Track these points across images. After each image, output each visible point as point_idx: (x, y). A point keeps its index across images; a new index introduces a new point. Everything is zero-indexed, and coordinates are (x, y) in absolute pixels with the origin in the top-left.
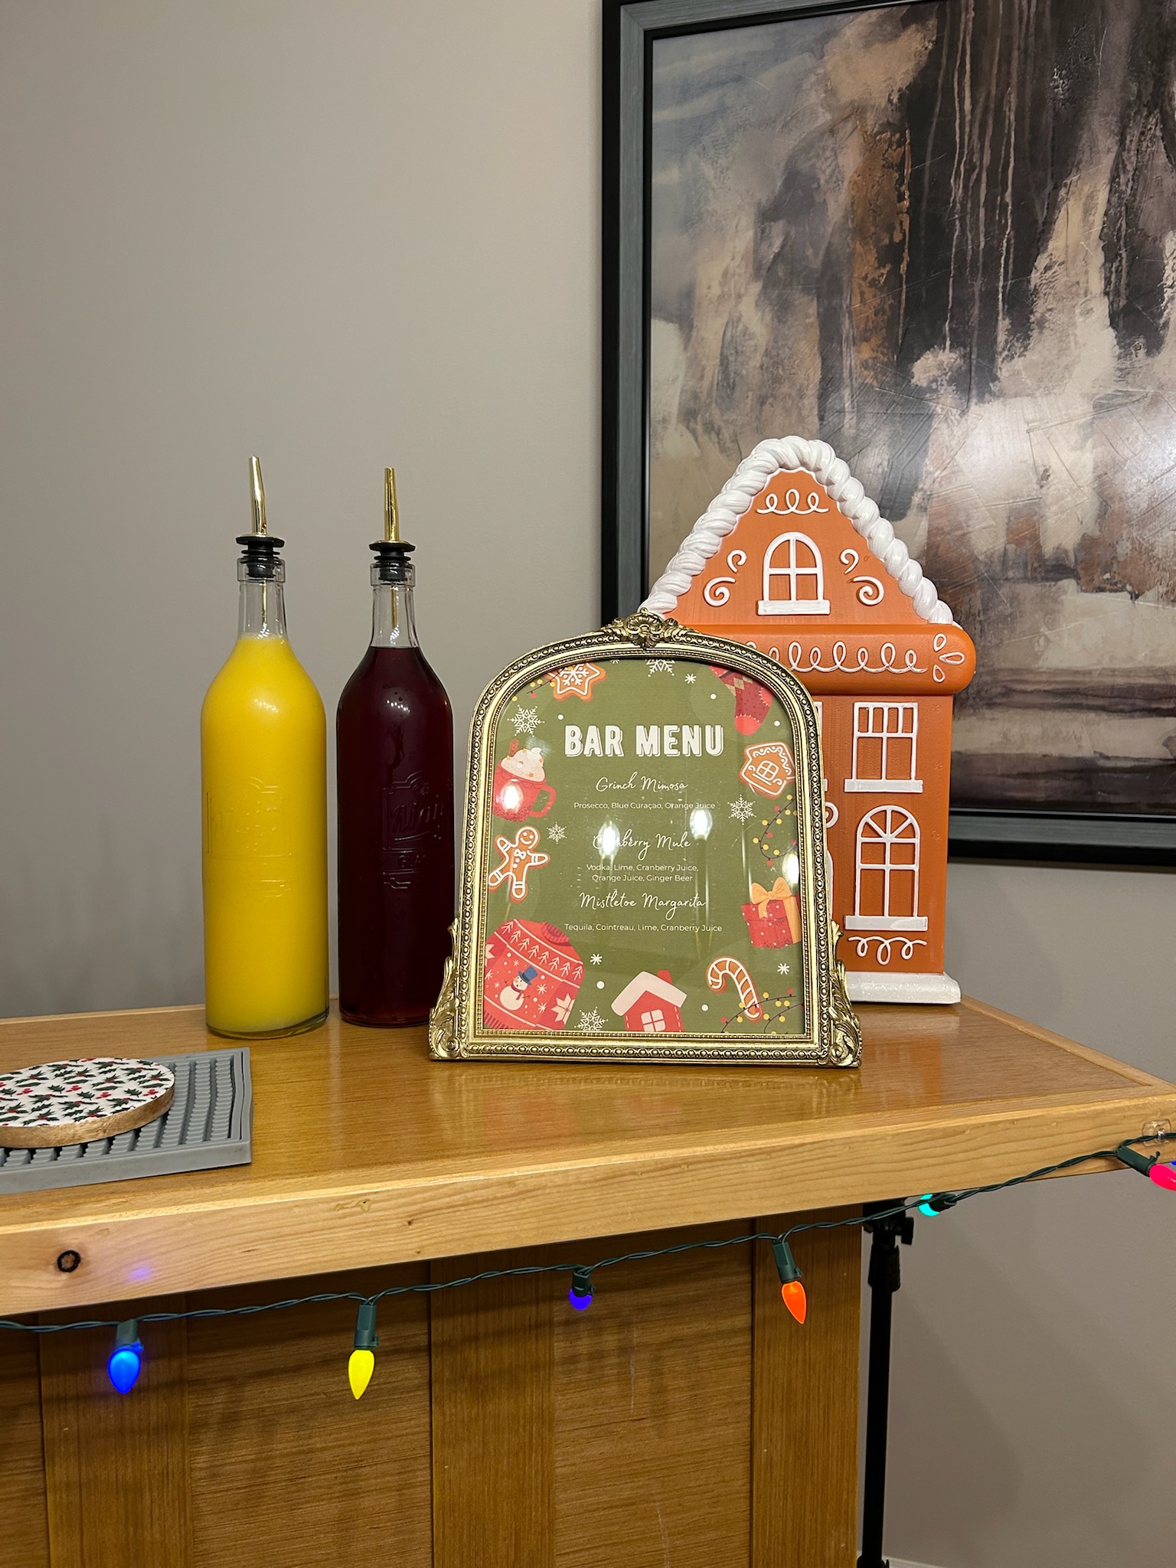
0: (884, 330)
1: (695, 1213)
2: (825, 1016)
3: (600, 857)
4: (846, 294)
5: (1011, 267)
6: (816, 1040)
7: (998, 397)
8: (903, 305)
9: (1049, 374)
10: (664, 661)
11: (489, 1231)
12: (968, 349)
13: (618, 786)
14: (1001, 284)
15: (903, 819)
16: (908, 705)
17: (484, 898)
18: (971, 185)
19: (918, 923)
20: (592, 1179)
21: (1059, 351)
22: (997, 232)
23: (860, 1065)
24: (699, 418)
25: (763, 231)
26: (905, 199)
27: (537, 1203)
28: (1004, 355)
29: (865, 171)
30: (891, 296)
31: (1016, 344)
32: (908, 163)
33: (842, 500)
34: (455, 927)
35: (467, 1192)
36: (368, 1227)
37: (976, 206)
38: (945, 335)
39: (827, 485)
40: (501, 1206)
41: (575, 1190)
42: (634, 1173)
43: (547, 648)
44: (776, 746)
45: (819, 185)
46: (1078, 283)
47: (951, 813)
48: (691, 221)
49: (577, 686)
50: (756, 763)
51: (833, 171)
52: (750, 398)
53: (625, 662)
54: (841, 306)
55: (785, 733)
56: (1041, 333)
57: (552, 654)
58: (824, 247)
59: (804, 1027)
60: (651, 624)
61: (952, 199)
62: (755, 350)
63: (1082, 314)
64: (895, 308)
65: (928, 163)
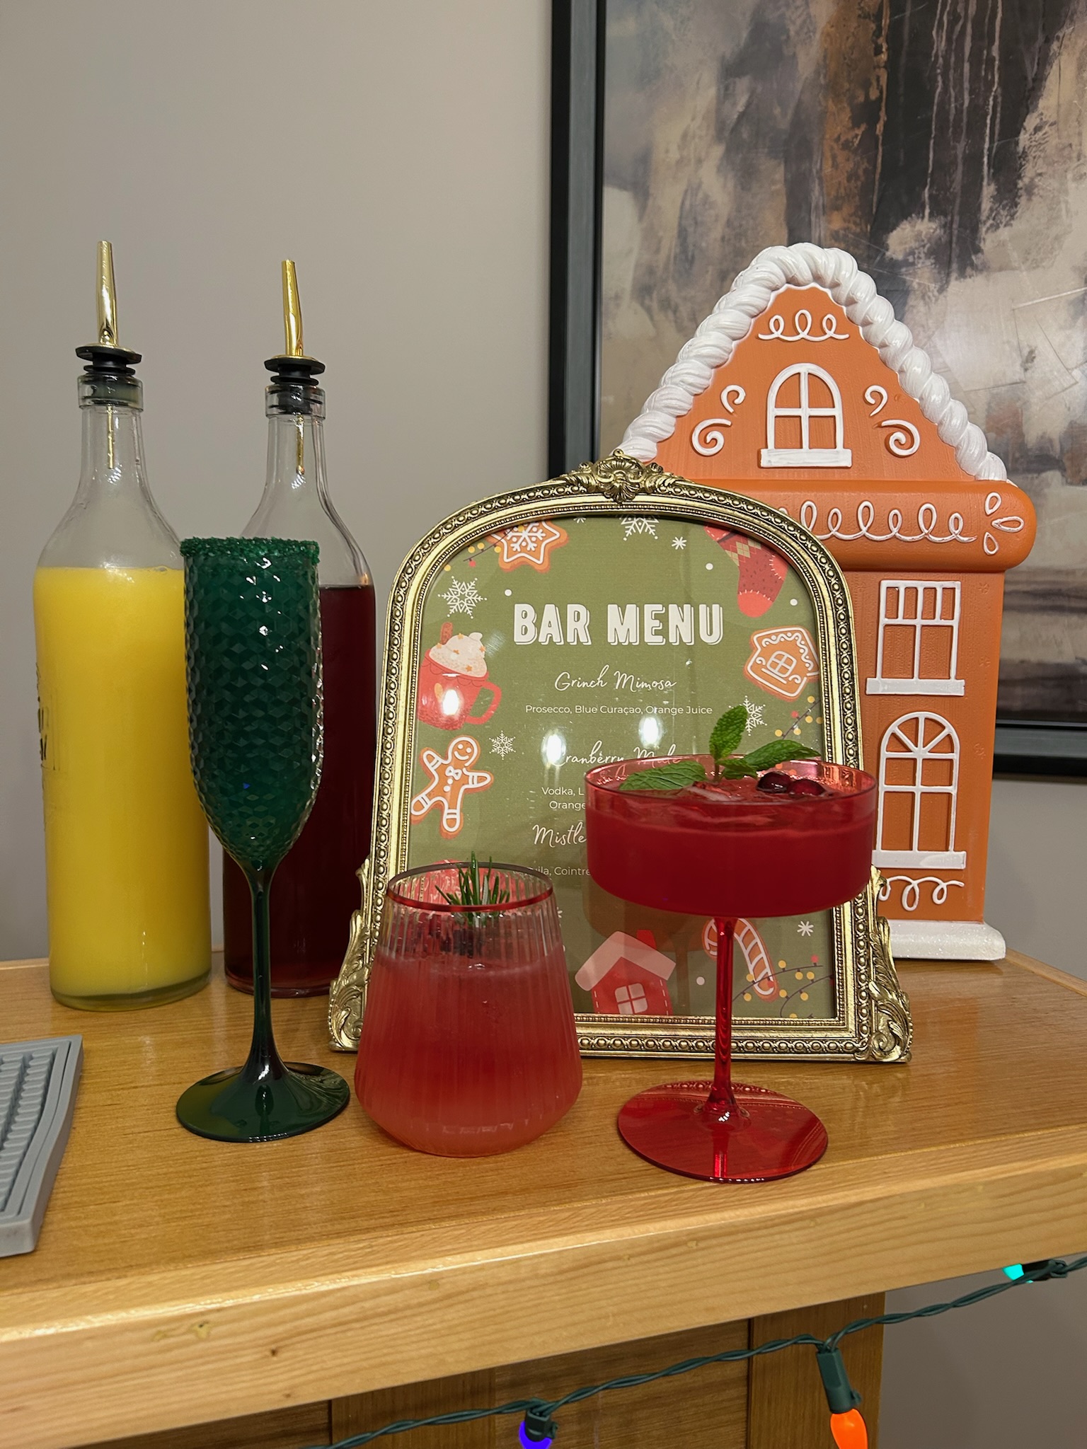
0: (857, 198)
1: (707, 1310)
2: (864, 994)
3: (544, 767)
4: (816, 157)
5: (997, 127)
6: (852, 1027)
7: (981, 271)
8: (879, 170)
9: (1037, 244)
10: (644, 520)
11: (399, 1357)
12: (949, 218)
13: (584, 684)
14: (986, 146)
15: (939, 728)
16: (948, 584)
17: (405, 832)
18: (954, 37)
19: (954, 859)
20: (555, 1270)
21: (1049, 220)
22: (983, 89)
23: (909, 1059)
24: (655, 295)
25: (727, 88)
26: (882, 52)
27: (474, 1310)
28: (988, 224)
29: (839, 22)
30: (865, 160)
31: (1002, 212)
32: (886, 12)
33: (866, 323)
34: (366, 871)
35: (365, 1300)
36: (208, 1363)
37: (960, 60)
38: (924, 202)
39: (847, 305)
40: (419, 1318)
41: (529, 1288)
42: (619, 1258)
43: (490, 501)
44: (793, 632)
45: (788, 37)
46: (1070, 145)
47: (998, 726)
48: (649, 77)
49: (530, 552)
50: (766, 652)
51: (804, 22)
52: (710, 273)
53: (593, 521)
54: (811, 171)
55: (804, 615)
56: (1029, 200)
57: (497, 509)
58: (792, 105)
59: (834, 1006)
60: (628, 470)
61: (934, 52)
62: (716, 220)
63: (1074, 179)
64: (869, 173)
65: (908, 13)
